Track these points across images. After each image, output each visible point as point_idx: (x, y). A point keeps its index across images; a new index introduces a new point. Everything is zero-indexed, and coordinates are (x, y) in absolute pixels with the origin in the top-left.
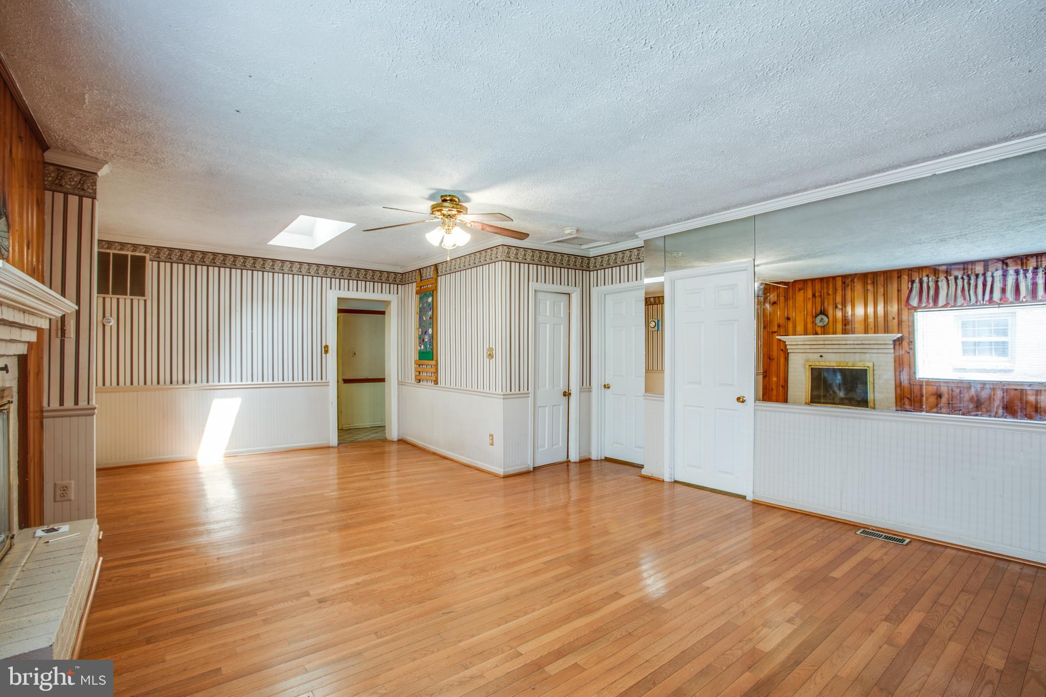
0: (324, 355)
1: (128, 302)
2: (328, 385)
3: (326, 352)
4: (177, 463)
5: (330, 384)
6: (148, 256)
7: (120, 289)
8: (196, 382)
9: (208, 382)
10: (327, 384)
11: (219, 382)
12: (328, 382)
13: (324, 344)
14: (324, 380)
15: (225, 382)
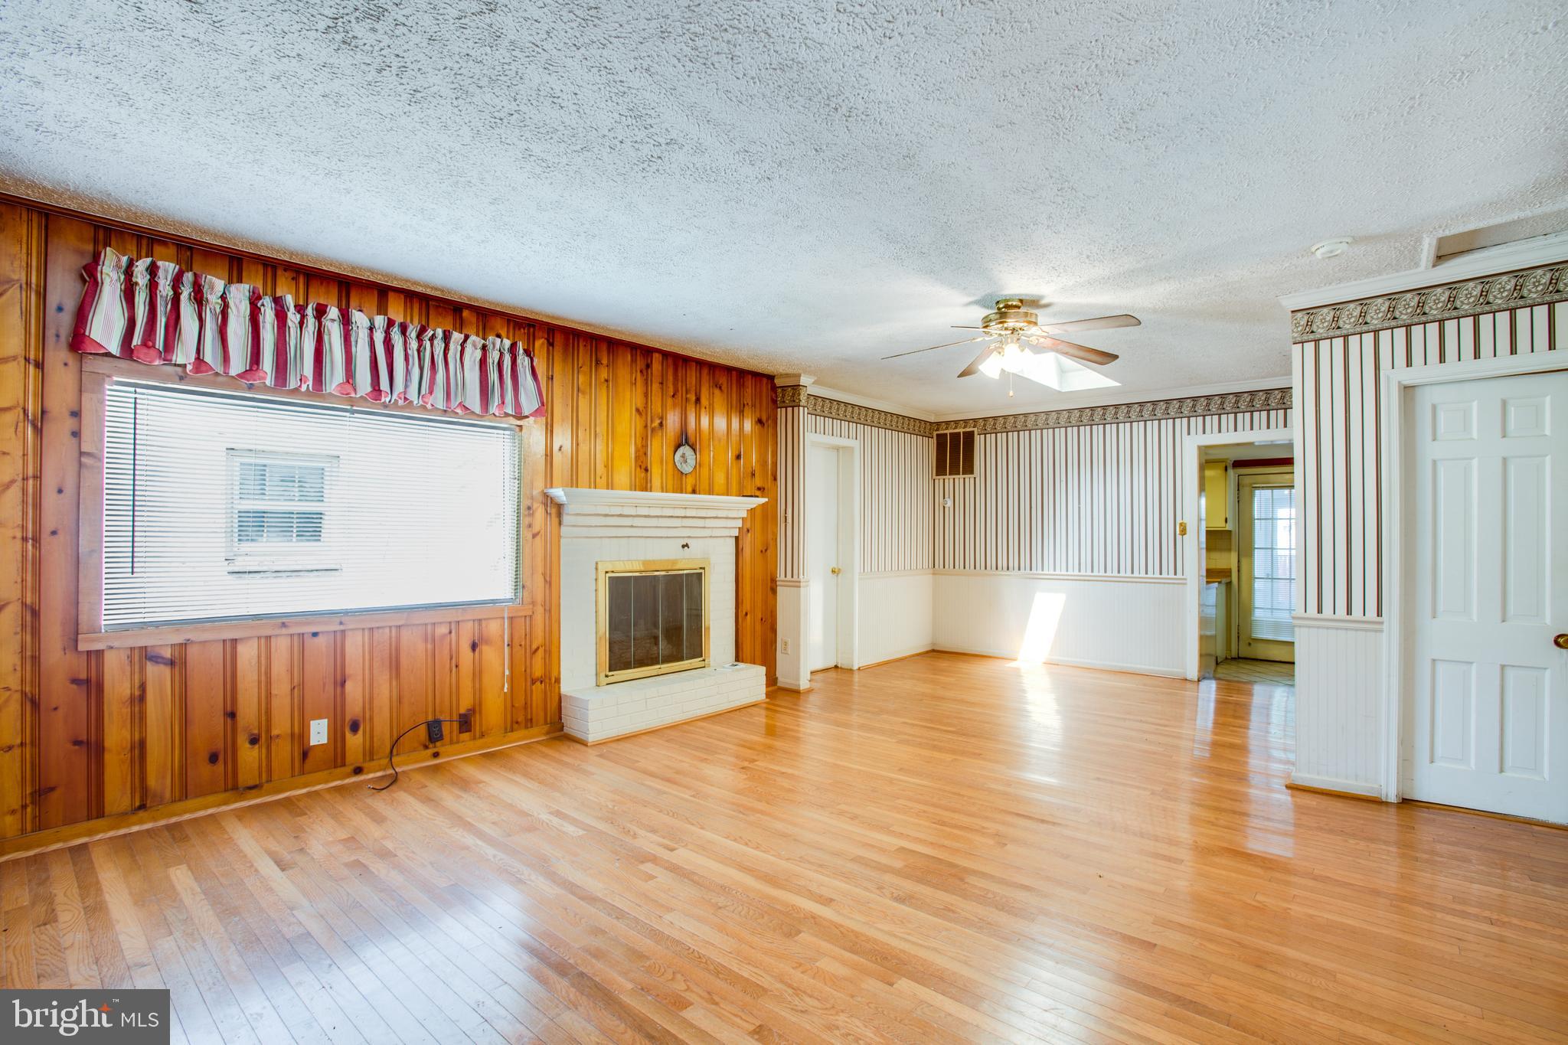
0: (1179, 537)
1: (962, 481)
2: (1185, 584)
3: (1183, 532)
4: (1000, 661)
5: (1188, 581)
6: (975, 429)
7: (954, 471)
8: (1019, 569)
9: (1031, 570)
10: (1183, 582)
11: (1043, 570)
12: (1185, 579)
13: (1179, 521)
14: (1179, 575)
15: (1048, 570)
